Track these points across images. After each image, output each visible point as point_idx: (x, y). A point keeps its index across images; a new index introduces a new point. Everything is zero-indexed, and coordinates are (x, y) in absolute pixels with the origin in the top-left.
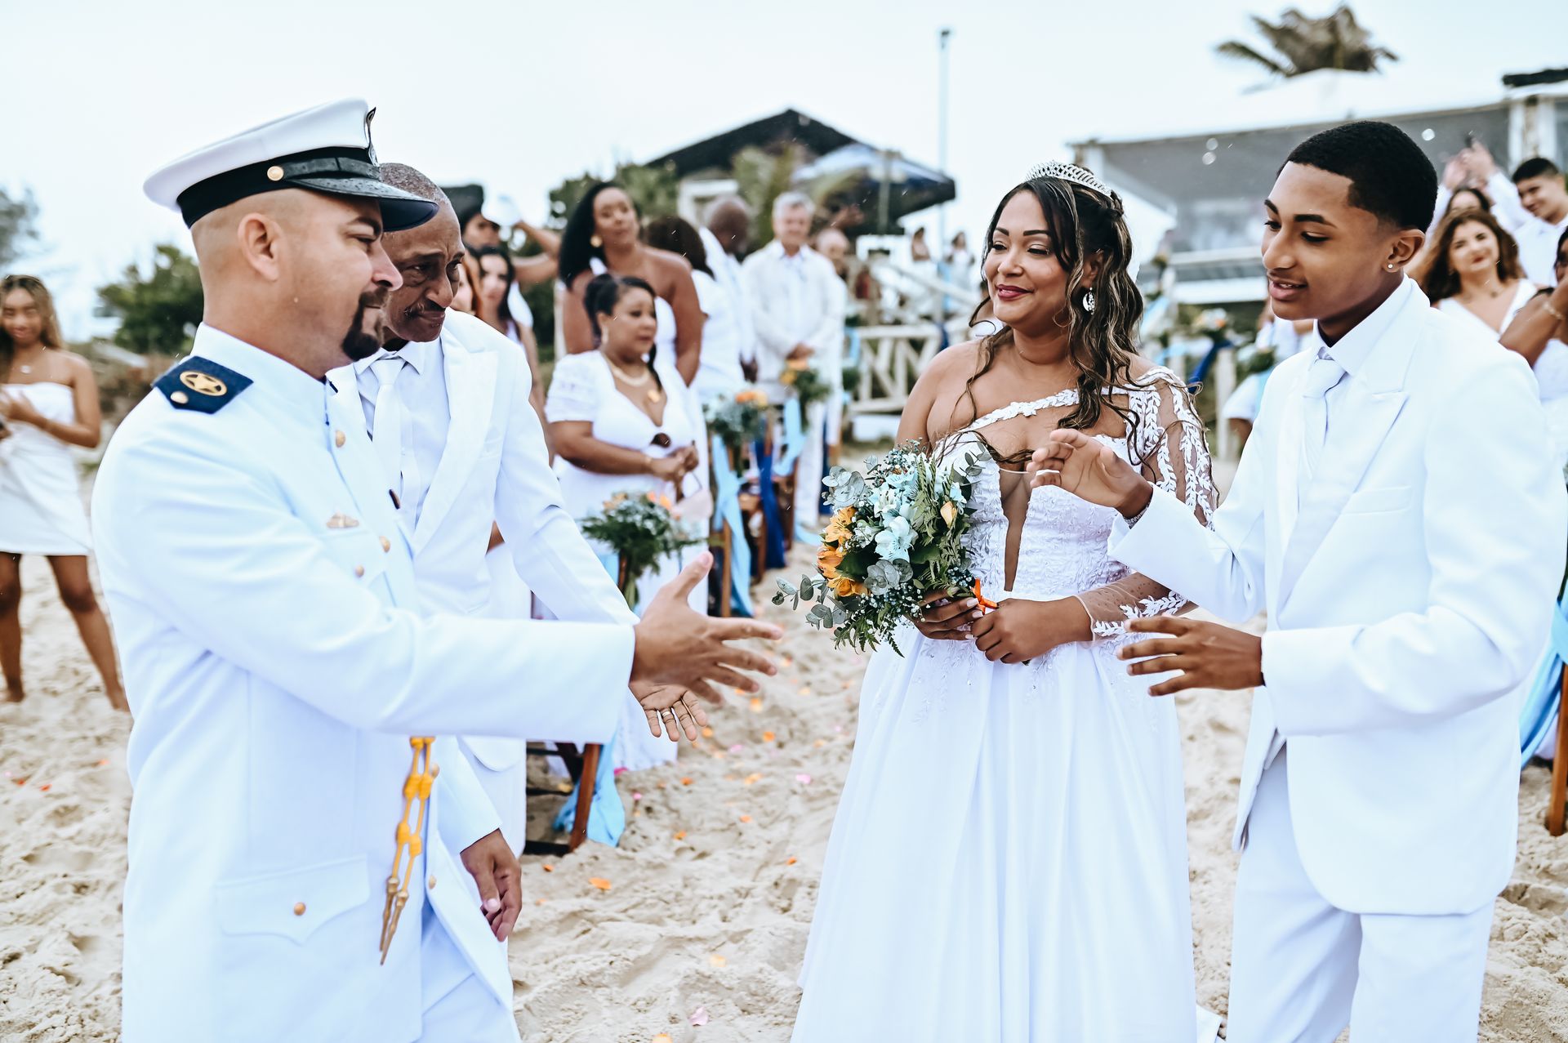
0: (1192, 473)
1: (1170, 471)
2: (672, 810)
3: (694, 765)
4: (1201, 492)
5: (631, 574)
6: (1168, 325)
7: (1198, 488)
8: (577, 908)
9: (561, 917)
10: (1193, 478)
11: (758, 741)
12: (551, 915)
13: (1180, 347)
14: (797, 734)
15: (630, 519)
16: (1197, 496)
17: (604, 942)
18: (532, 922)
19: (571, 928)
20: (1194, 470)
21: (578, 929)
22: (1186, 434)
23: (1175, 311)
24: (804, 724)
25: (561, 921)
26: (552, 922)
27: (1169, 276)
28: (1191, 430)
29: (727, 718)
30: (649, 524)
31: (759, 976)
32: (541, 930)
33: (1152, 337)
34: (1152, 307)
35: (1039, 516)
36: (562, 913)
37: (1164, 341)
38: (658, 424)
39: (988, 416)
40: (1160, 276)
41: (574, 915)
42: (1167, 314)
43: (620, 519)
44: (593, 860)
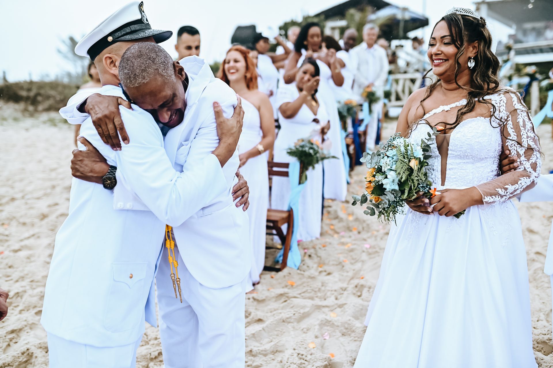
0: (524, 131)
1: (513, 132)
2: (318, 257)
3: (327, 239)
4: (529, 139)
5: (304, 169)
6: (512, 72)
7: (528, 137)
8: (282, 292)
9: (277, 296)
10: (525, 133)
11: (351, 231)
12: (273, 295)
13: (516, 80)
14: (365, 229)
15: (304, 149)
16: (527, 141)
17: (292, 306)
18: (266, 297)
19: (280, 299)
20: (525, 130)
21: (283, 300)
22: (519, 114)
23: (514, 67)
24: (368, 225)
25: (277, 297)
26: (273, 297)
27: (512, 53)
28: (522, 113)
29: (339, 222)
30: (311, 151)
31: (349, 322)
32: (269, 300)
33: (505, 77)
34: (505, 65)
35: (453, 153)
36: (277, 294)
37: (510, 78)
38: (315, 114)
39: (430, 112)
40: (509, 53)
41: (281, 295)
42: (511, 68)
43: (300, 149)
44: (289, 274)
